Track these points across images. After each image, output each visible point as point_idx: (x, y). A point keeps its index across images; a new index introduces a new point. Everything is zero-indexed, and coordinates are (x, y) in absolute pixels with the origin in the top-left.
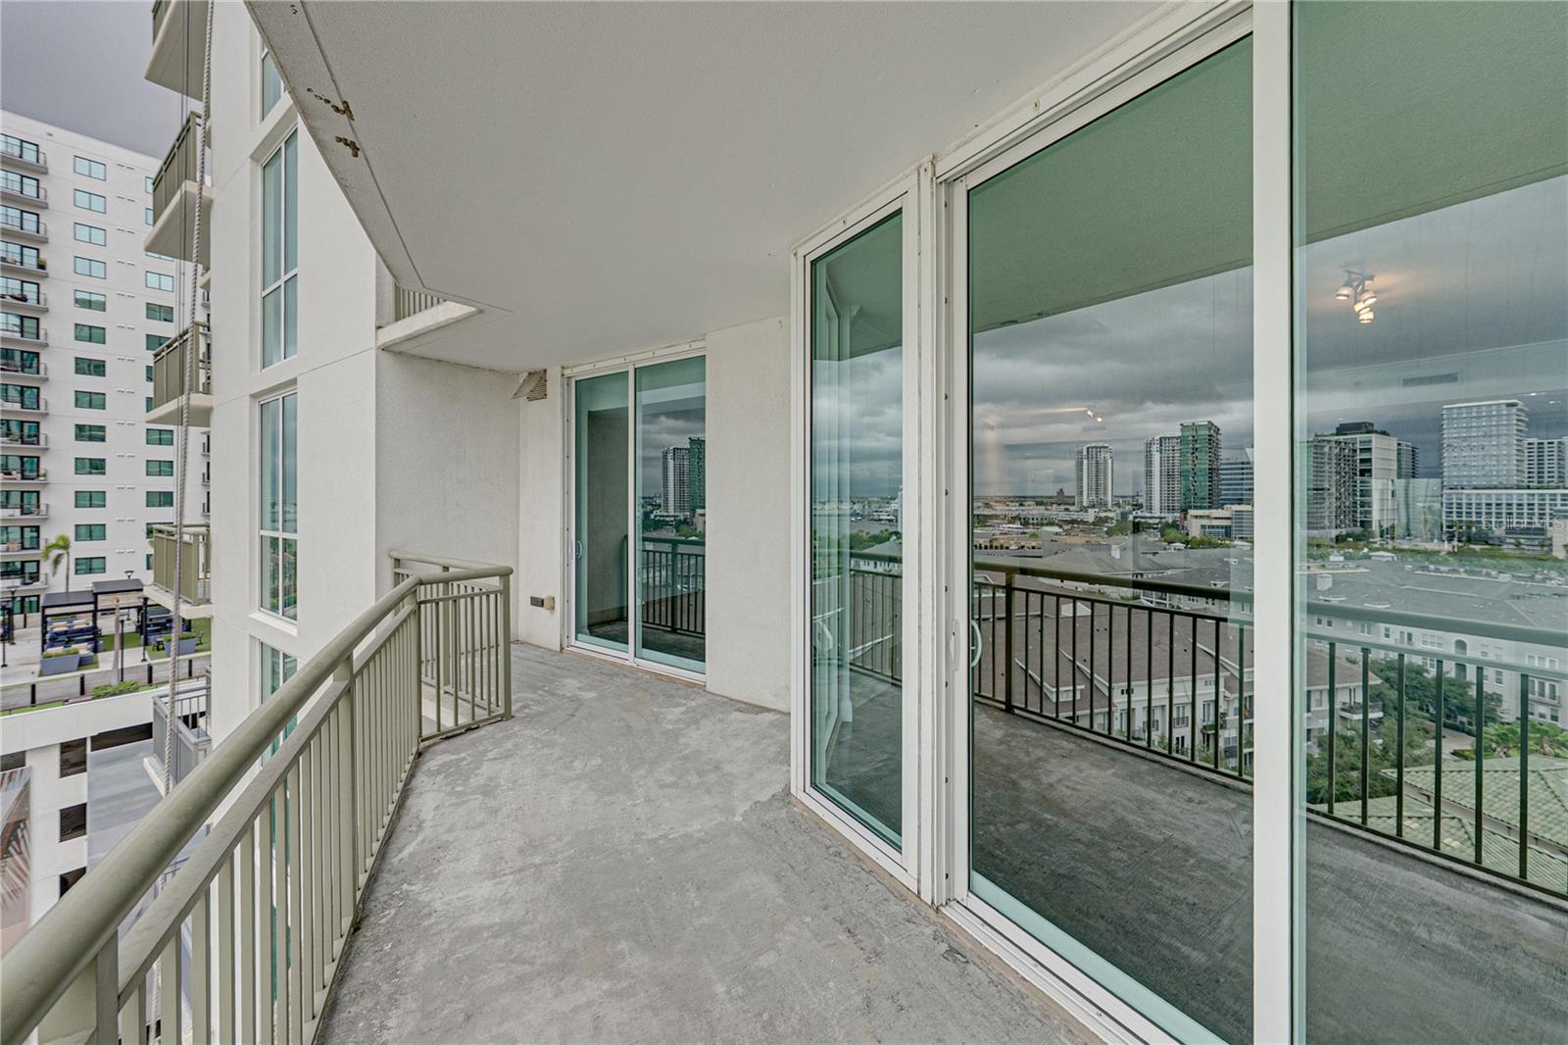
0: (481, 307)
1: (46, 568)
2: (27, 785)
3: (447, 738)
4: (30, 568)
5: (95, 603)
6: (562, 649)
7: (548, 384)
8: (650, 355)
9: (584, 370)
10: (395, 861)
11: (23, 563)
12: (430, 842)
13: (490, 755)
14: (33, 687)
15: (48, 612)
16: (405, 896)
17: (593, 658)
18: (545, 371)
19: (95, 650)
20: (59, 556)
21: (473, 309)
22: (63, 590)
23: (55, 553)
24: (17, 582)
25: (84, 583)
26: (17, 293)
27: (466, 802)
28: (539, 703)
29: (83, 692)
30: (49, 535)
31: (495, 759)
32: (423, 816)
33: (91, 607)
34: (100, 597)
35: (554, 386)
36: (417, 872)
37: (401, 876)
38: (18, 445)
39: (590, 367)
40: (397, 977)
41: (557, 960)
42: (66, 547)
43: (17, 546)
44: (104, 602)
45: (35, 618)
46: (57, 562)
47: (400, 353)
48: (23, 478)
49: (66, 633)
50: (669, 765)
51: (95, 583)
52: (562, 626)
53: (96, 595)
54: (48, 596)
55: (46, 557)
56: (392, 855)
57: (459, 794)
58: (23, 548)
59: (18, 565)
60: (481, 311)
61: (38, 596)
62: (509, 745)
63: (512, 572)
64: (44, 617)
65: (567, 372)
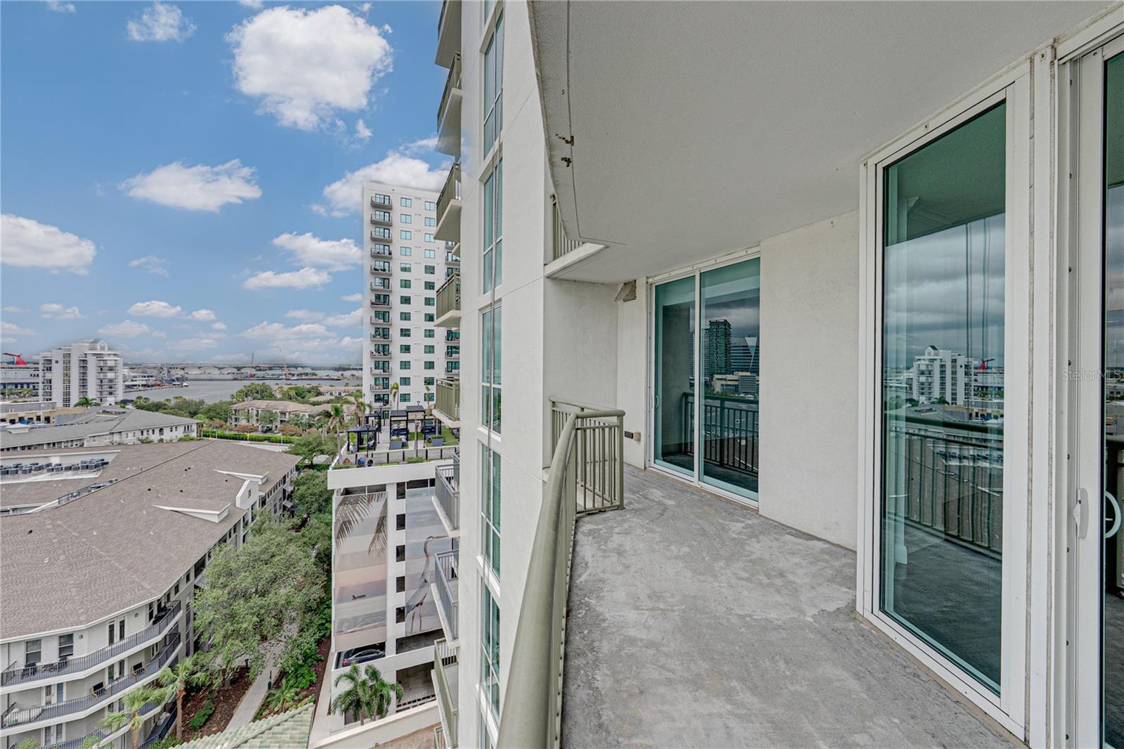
0: (607, 244)
1: (391, 398)
2: (386, 500)
3: (589, 514)
4: (386, 398)
5: (407, 416)
6: (645, 468)
7: (637, 289)
8: (713, 262)
9: (661, 278)
10: (578, 582)
11: (384, 395)
12: (594, 576)
13: (617, 530)
14: (388, 454)
15: (393, 419)
16: (588, 605)
17: (668, 478)
18: (635, 281)
19: (407, 439)
20: (395, 392)
21: (602, 246)
22: (396, 409)
23: (394, 391)
24: (382, 404)
25: (403, 406)
26: (382, 268)
27: (609, 556)
28: (638, 502)
29: (404, 460)
30: (392, 382)
31: (620, 533)
32: (586, 559)
33: (405, 418)
34: (409, 414)
35: (641, 292)
36: (591, 592)
37: (583, 592)
38: (382, 339)
39: (667, 275)
40: (595, 651)
41: (691, 677)
42: (397, 388)
43: (382, 387)
44: (411, 416)
45: (388, 421)
46: (395, 395)
47: (555, 279)
48: (384, 355)
49: (397, 430)
50: (740, 564)
51: (407, 407)
52: (646, 453)
53: (407, 412)
54: (392, 411)
55: (391, 393)
56: (577, 578)
57: (604, 551)
58: (384, 388)
59: (382, 396)
60: (607, 247)
61: (388, 411)
62: (626, 526)
63: (624, 414)
64: (391, 421)
65: (650, 280)
